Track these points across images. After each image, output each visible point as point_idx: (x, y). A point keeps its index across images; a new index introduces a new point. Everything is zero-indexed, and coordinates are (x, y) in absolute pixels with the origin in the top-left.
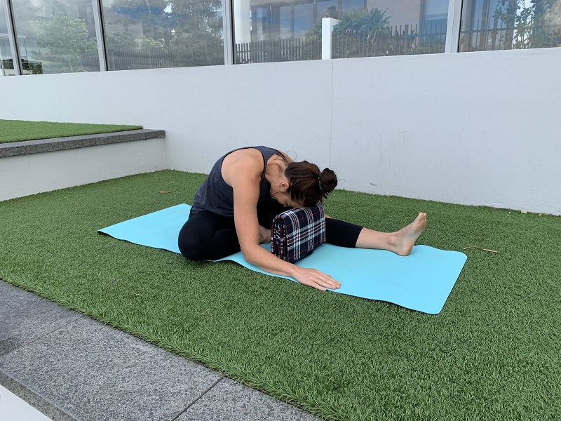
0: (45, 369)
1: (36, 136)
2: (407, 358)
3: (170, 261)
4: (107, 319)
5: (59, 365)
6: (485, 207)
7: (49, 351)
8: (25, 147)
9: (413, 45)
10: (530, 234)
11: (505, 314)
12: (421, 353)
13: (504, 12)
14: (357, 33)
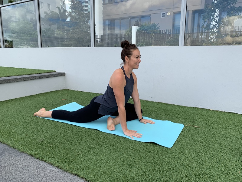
0: (11, 178)
1: (10, 75)
2: (159, 172)
3: (65, 131)
4: (38, 156)
5: (17, 177)
6: (196, 107)
7: (13, 170)
8: (5, 80)
9: (169, 38)
10: (212, 120)
11: (199, 154)
12: (165, 170)
13: (205, 26)
14: (147, 33)
